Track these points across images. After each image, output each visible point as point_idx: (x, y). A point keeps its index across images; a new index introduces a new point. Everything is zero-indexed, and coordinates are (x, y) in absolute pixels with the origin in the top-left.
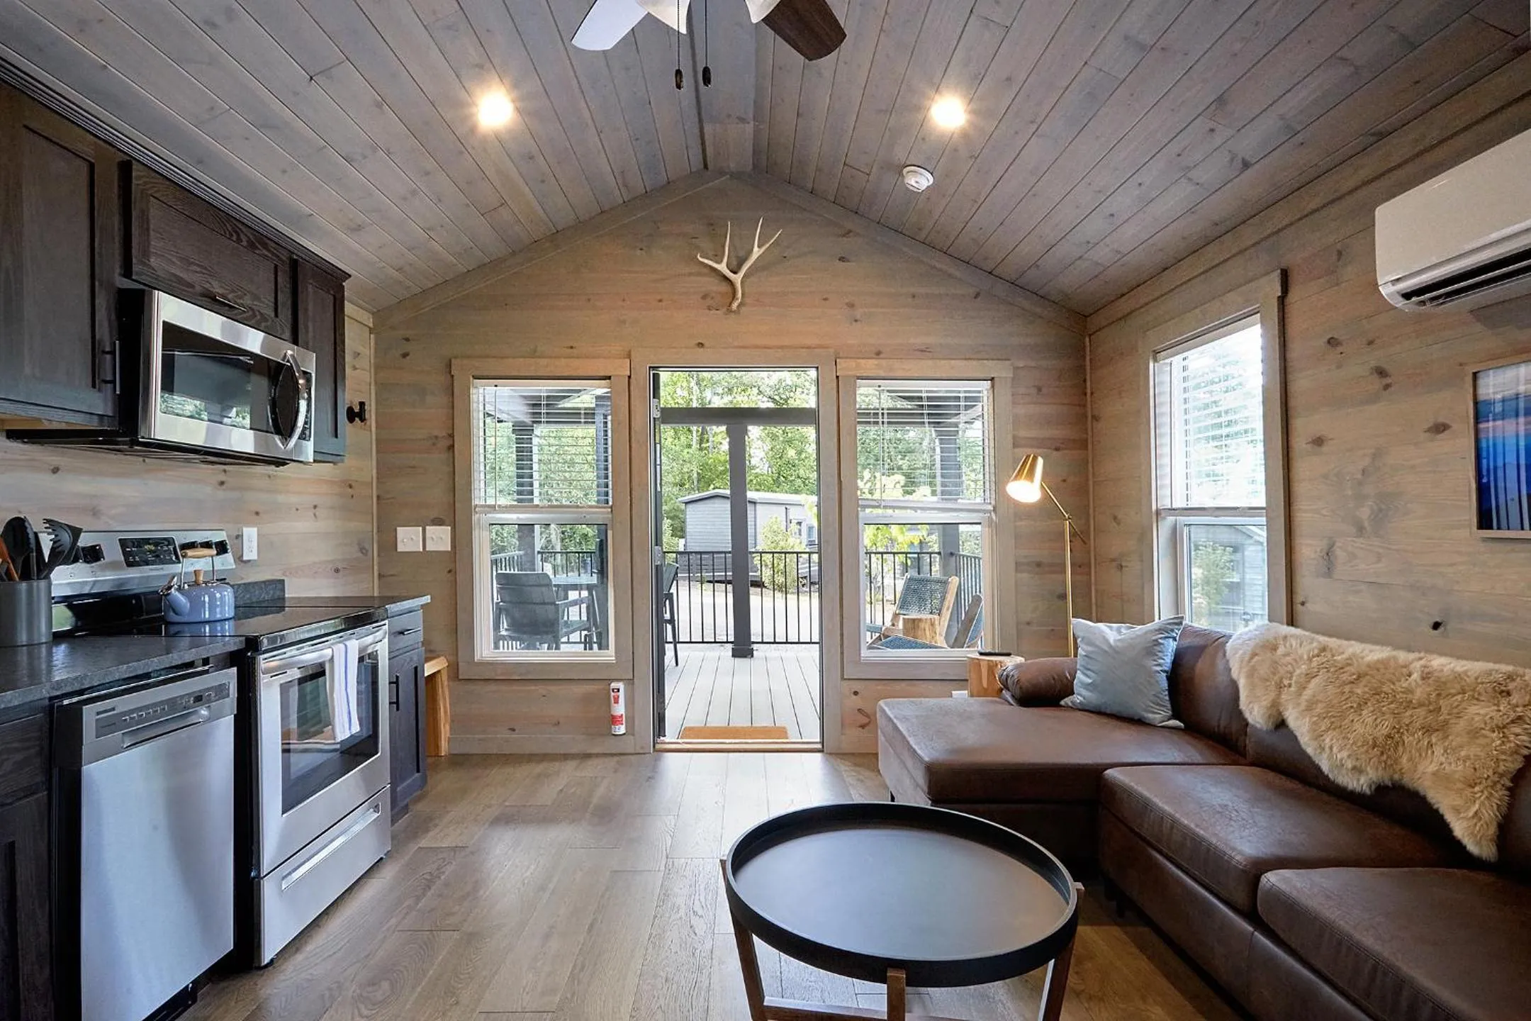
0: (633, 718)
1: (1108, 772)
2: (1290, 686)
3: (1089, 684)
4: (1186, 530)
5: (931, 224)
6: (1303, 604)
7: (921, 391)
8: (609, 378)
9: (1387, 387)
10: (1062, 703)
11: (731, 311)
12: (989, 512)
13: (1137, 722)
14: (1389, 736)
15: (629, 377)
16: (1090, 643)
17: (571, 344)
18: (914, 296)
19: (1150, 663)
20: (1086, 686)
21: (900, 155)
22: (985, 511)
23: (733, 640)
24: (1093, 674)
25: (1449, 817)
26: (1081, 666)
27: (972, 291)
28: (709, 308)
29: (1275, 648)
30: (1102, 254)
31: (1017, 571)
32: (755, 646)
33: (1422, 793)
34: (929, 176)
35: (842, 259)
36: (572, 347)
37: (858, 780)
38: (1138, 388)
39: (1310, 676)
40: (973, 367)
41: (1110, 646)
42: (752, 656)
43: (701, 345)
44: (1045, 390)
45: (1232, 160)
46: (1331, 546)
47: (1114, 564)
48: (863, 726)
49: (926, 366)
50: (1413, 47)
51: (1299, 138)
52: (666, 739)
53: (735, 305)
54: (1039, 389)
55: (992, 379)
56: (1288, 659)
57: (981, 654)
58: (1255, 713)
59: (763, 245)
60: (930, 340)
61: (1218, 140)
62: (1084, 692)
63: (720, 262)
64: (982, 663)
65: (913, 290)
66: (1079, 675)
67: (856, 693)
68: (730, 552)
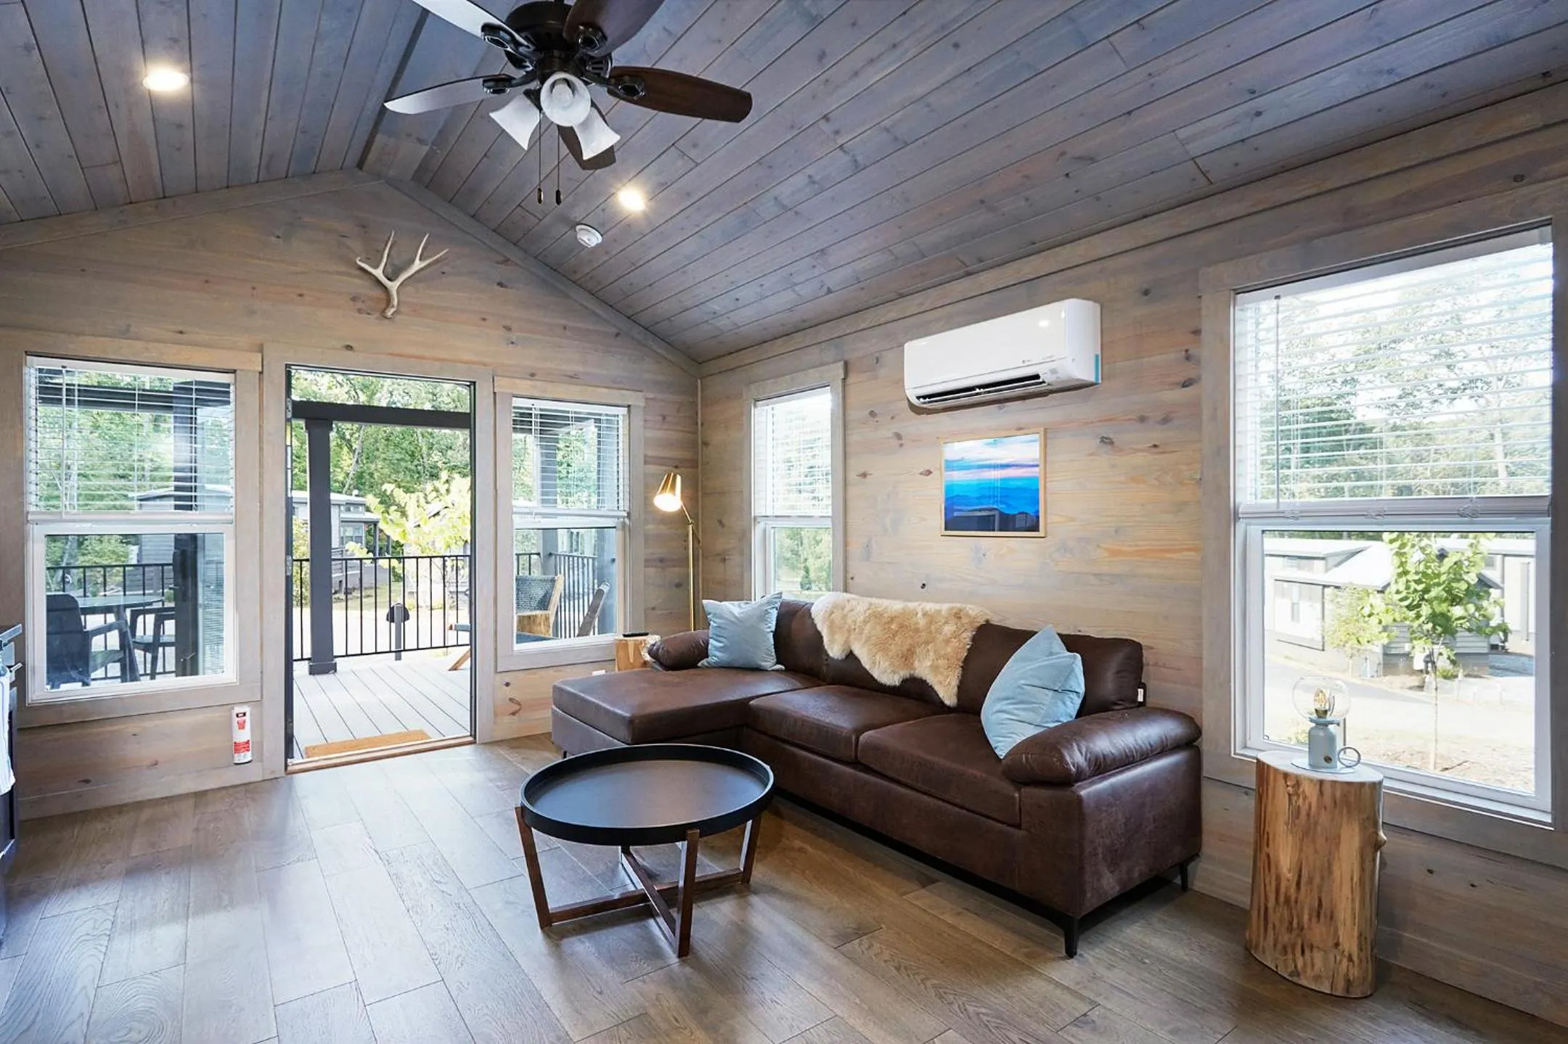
0: (262, 743)
1: (751, 702)
2: (855, 629)
3: (721, 647)
4: (772, 531)
5: (587, 270)
6: (852, 578)
7: (568, 412)
8: (234, 372)
9: (901, 445)
10: (699, 664)
11: (387, 318)
12: (624, 517)
13: (757, 670)
14: (909, 650)
15: (261, 373)
16: (721, 617)
17: (181, 328)
18: (565, 328)
19: (763, 626)
20: (717, 649)
21: (577, 214)
22: (618, 517)
23: (309, 656)
24: (724, 640)
25: (937, 688)
26: (714, 634)
27: (615, 330)
28: (360, 311)
29: (843, 609)
30: (723, 323)
31: (646, 566)
32: (337, 660)
33: (924, 678)
34: (598, 235)
35: (500, 284)
36: (181, 332)
37: (523, 758)
38: (742, 424)
39: (865, 622)
40: (615, 396)
41: (736, 617)
42: (336, 671)
43: (349, 348)
44: (668, 419)
45: (822, 286)
46: (869, 541)
47: (719, 558)
48: (513, 714)
49: (575, 391)
50: (924, 256)
51: (861, 285)
52: (295, 761)
53: (390, 312)
54: (664, 418)
55: (629, 406)
56: (852, 613)
57: (625, 636)
58: (834, 650)
59: (425, 259)
60: (579, 368)
61: (816, 272)
62: (718, 654)
63: (376, 267)
64: (629, 643)
65: (563, 322)
66: (711, 641)
67: (507, 684)
68: (307, 560)
